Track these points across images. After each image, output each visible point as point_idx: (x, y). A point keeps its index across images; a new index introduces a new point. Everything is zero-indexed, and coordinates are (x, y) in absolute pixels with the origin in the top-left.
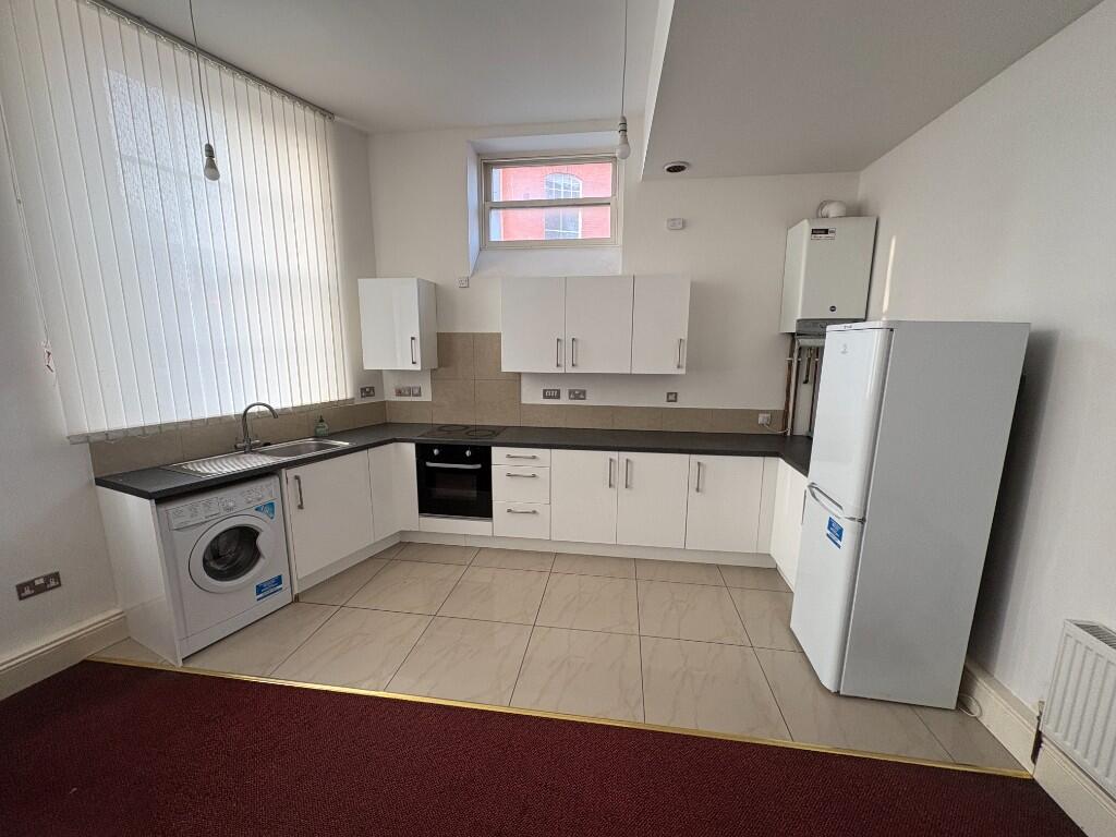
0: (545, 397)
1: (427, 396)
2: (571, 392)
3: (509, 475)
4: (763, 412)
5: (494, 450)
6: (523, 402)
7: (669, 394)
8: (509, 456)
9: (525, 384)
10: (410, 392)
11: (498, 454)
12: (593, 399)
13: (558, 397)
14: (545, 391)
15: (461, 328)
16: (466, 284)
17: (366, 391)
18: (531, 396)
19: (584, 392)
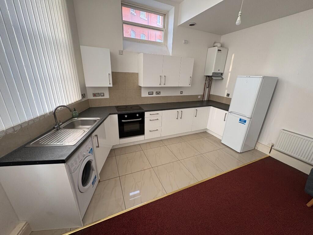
0: (149, 94)
1: (107, 96)
2: (156, 92)
3: (150, 120)
4: (200, 95)
5: (146, 113)
6: (142, 96)
7: (181, 92)
8: (150, 114)
9: (143, 91)
10: (99, 94)
11: (147, 114)
12: (162, 94)
13: (153, 94)
14: (149, 92)
15: (120, 70)
16: (121, 53)
17: (83, 96)
18: (145, 94)
19: (160, 92)
